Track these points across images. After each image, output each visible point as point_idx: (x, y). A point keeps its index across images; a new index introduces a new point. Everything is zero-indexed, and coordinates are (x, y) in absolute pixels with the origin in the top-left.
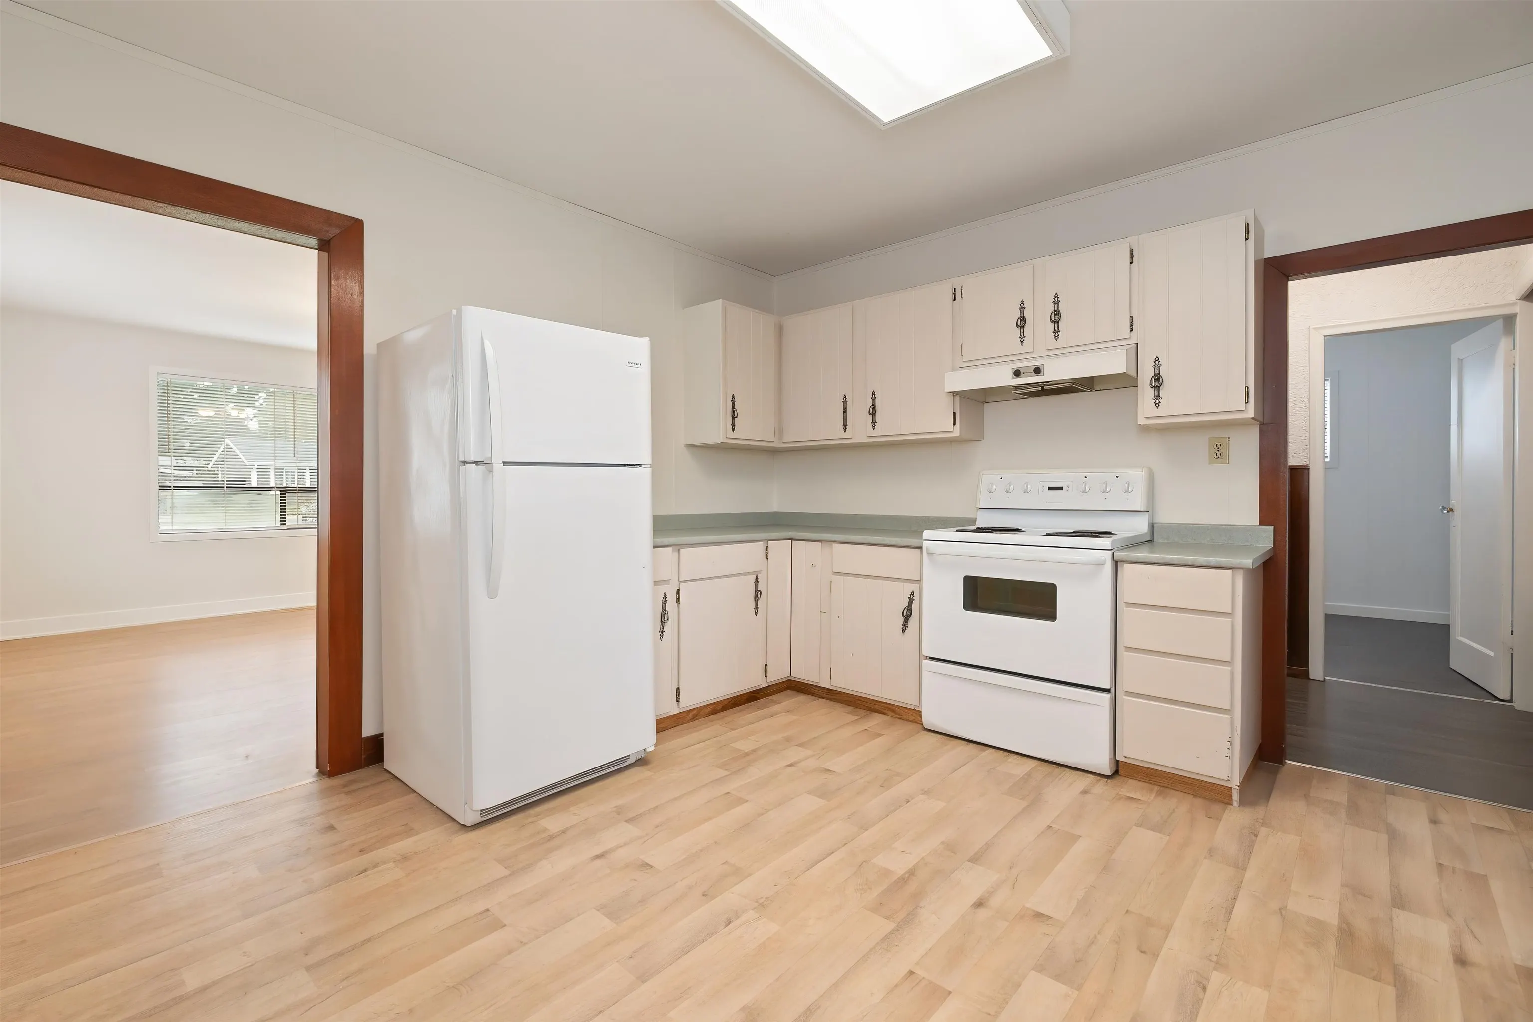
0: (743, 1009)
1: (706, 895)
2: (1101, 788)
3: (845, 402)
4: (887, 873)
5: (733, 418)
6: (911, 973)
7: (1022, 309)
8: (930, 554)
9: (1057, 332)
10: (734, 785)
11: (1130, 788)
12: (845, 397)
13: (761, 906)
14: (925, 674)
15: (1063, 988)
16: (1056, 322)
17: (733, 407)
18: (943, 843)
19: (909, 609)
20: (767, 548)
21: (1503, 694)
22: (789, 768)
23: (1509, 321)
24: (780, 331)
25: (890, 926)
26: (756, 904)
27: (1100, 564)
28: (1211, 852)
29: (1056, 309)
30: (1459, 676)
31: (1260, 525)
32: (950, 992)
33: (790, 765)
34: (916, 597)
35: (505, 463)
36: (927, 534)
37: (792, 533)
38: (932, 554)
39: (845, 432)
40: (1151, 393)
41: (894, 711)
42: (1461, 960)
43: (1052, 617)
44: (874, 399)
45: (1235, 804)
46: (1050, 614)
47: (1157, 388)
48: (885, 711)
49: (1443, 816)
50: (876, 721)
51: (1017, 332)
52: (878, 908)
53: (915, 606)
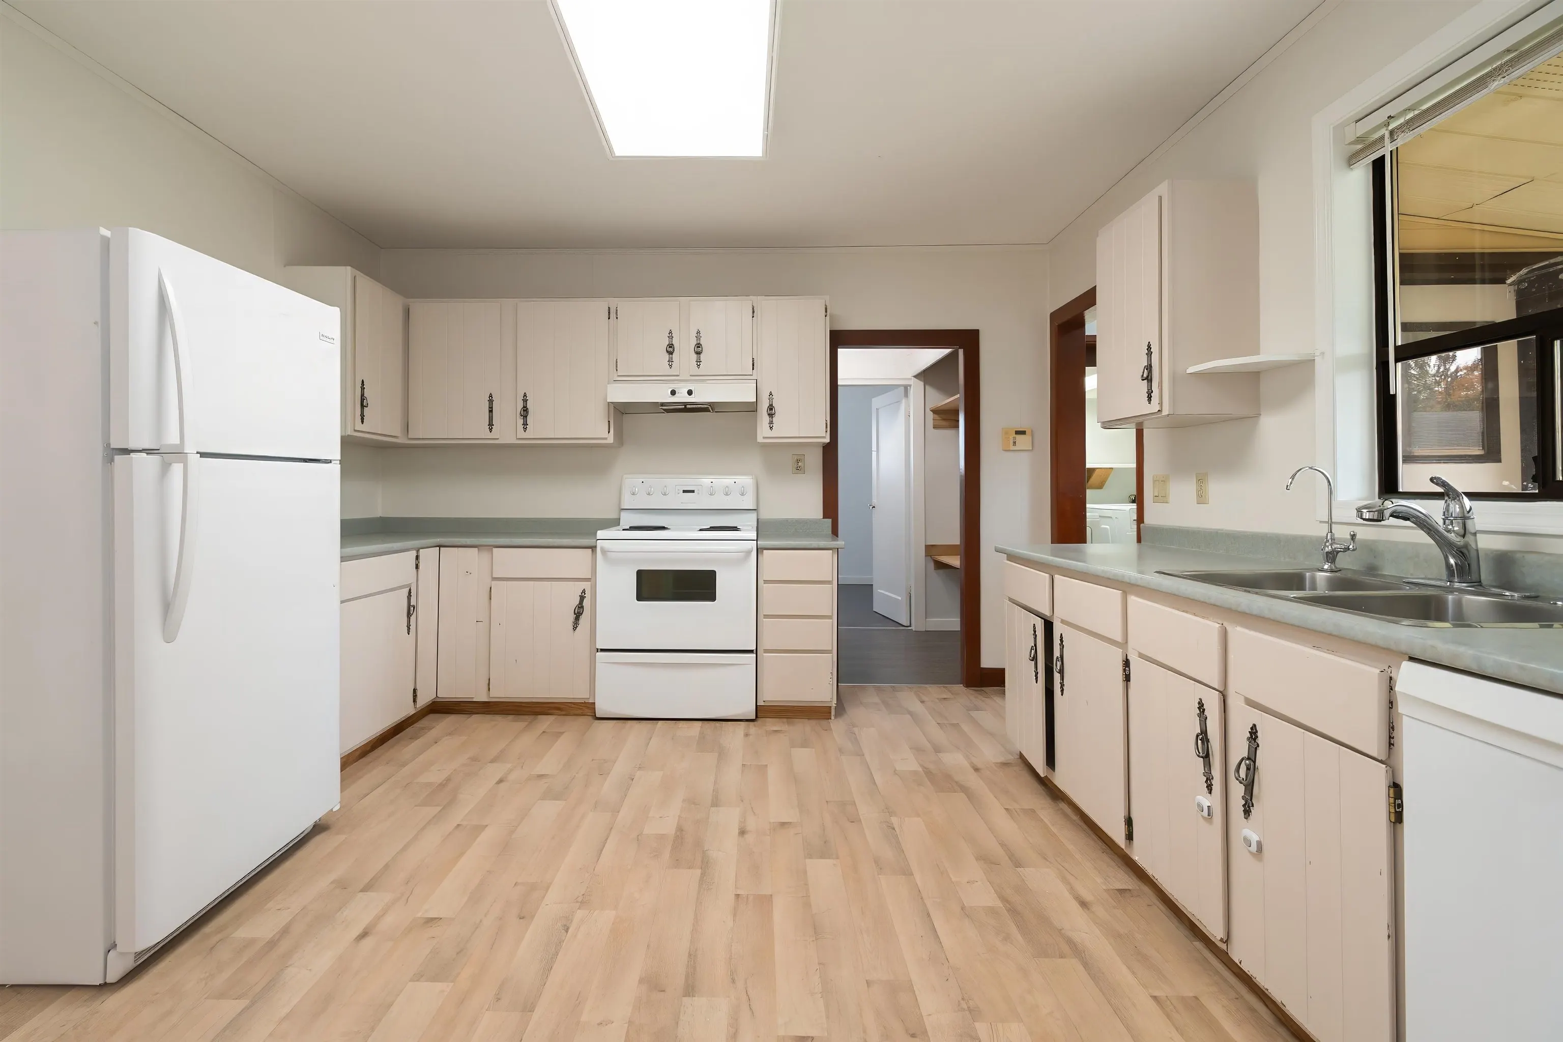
0: (641, 981)
1: (523, 918)
2: (753, 728)
3: (491, 401)
4: (662, 837)
5: (362, 406)
6: (737, 896)
7: (671, 337)
8: (604, 552)
9: (699, 362)
10: (459, 815)
11: (772, 724)
12: (491, 396)
13: (584, 902)
14: (599, 666)
15: (829, 862)
16: (698, 353)
17: (362, 395)
18: (684, 801)
19: (580, 606)
20: (417, 557)
21: (905, 622)
22: (502, 785)
23: (906, 388)
24: (407, 312)
25: (698, 872)
26: (578, 904)
27: (749, 552)
28: (841, 750)
29: (698, 342)
30: (881, 616)
31: (823, 518)
32: (771, 895)
33: (501, 781)
34: (588, 595)
35: (203, 455)
36: (600, 534)
37: (441, 539)
38: (605, 552)
39: (491, 432)
40: (766, 419)
41: (559, 709)
42: (977, 770)
43: (713, 598)
44: (525, 401)
45: (833, 718)
46: (710, 596)
47: (771, 415)
48: (550, 711)
49: (924, 698)
50: (546, 722)
51: (667, 356)
52: (677, 863)
53: (586, 603)
